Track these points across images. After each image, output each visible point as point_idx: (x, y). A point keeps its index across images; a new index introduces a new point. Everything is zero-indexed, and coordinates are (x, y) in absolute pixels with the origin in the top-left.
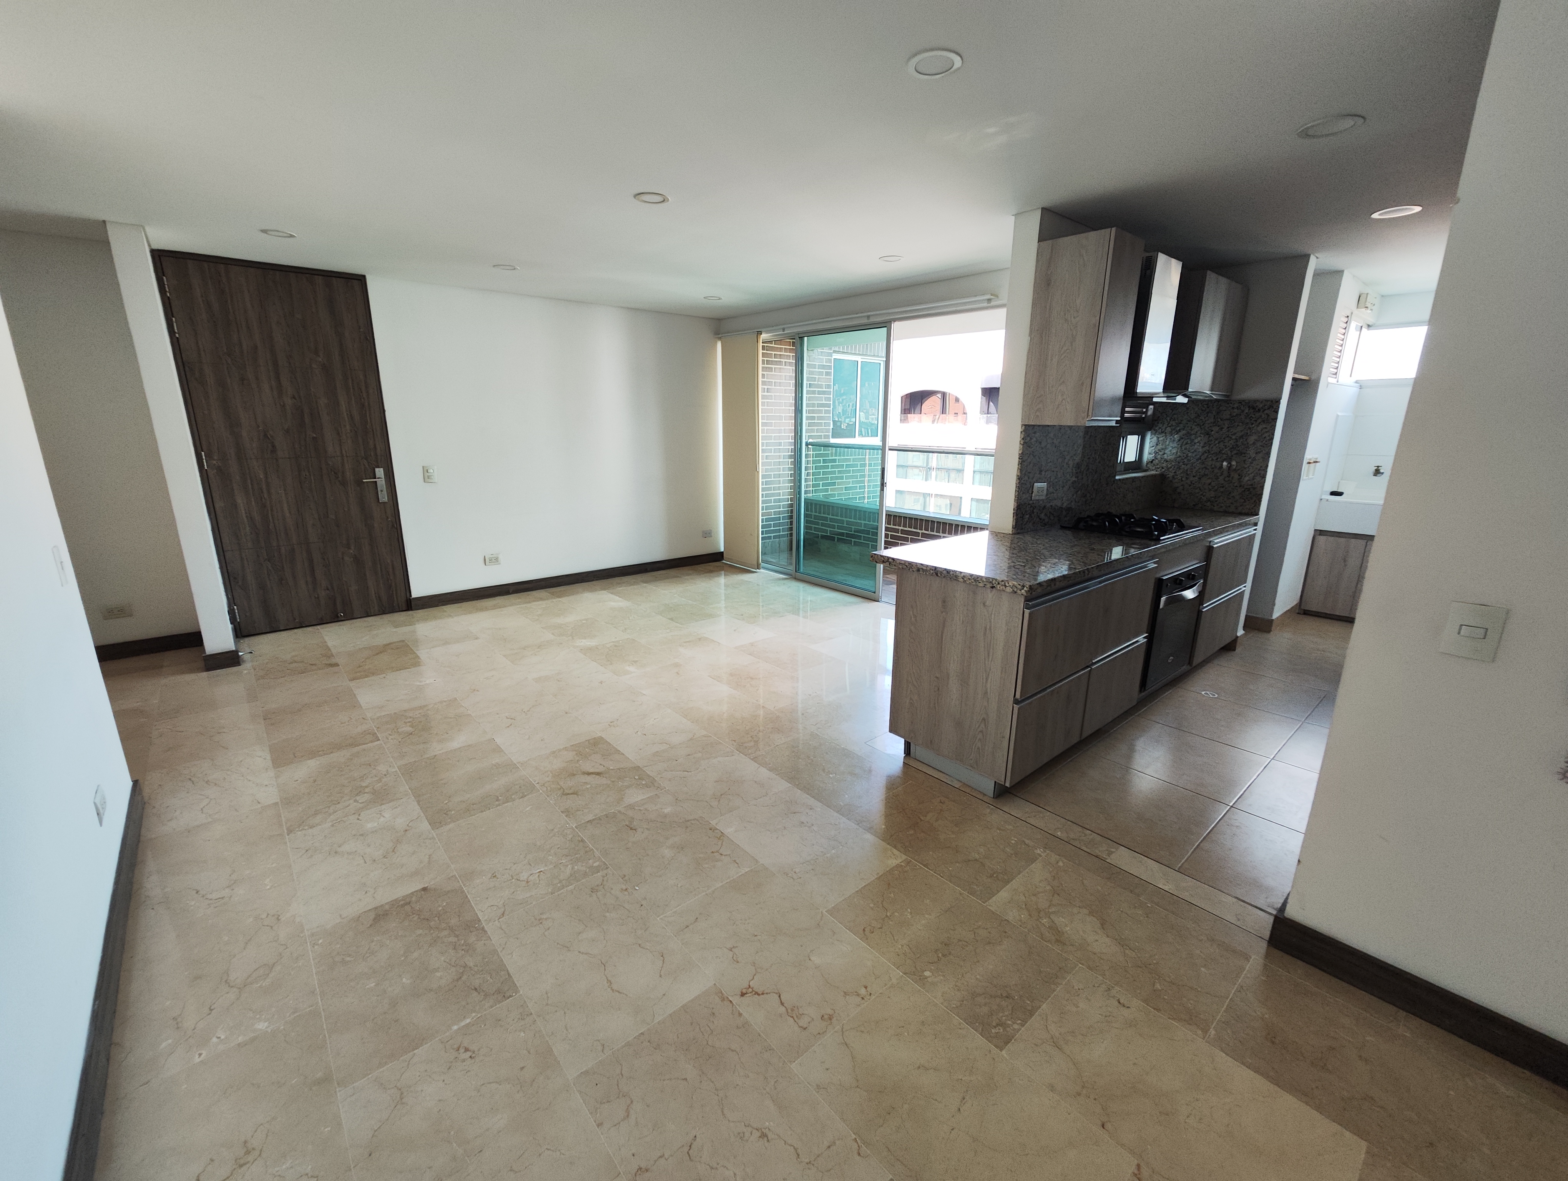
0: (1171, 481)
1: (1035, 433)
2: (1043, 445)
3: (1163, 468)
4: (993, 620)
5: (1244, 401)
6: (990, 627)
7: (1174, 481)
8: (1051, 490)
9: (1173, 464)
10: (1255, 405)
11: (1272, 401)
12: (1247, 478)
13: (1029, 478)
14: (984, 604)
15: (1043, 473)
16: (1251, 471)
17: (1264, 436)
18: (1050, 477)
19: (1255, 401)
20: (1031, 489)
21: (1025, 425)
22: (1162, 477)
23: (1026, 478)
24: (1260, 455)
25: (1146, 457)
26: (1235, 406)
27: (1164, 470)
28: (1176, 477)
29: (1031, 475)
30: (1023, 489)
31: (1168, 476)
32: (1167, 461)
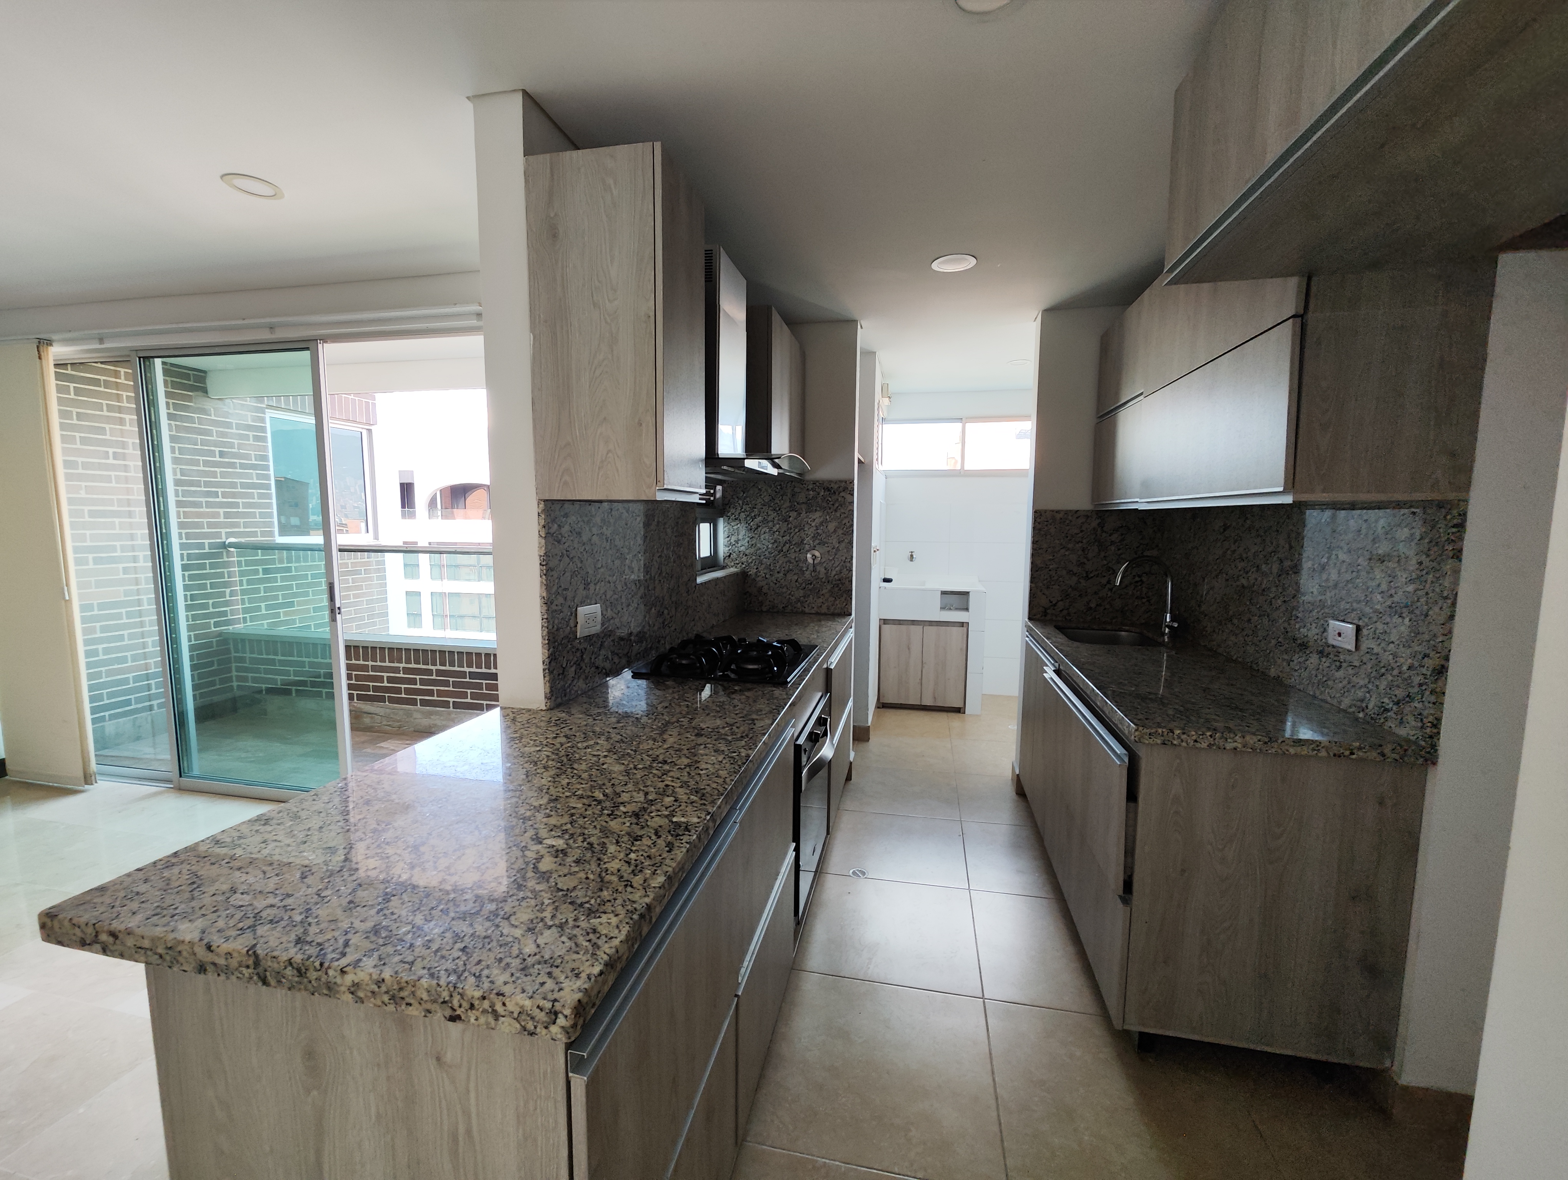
0: (754, 580)
1: (566, 515)
2: (585, 538)
3: (743, 564)
4: (473, 1110)
5: (817, 481)
6: (469, 1132)
7: (758, 579)
8: (609, 613)
9: (754, 557)
10: (830, 487)
11: (846, 482)
12: (834, 573)
13: (565, 599)
14: (438, 1059)
15: (592, 587)
16: (837, 563)
17: (844, 523)
18: (605, 593)
19: (830, 481)
20: (573, 618)
21: (545, 501)
22: (743, 577)
23: (560, 600)
24: (843, 545)
25: (722, 550)
26: (810, 487)
27: (744, 566)
28: (759, 574)
29: (570, 594)
30: (556, 622)
31: (750, 573)
32: (746, 555)
